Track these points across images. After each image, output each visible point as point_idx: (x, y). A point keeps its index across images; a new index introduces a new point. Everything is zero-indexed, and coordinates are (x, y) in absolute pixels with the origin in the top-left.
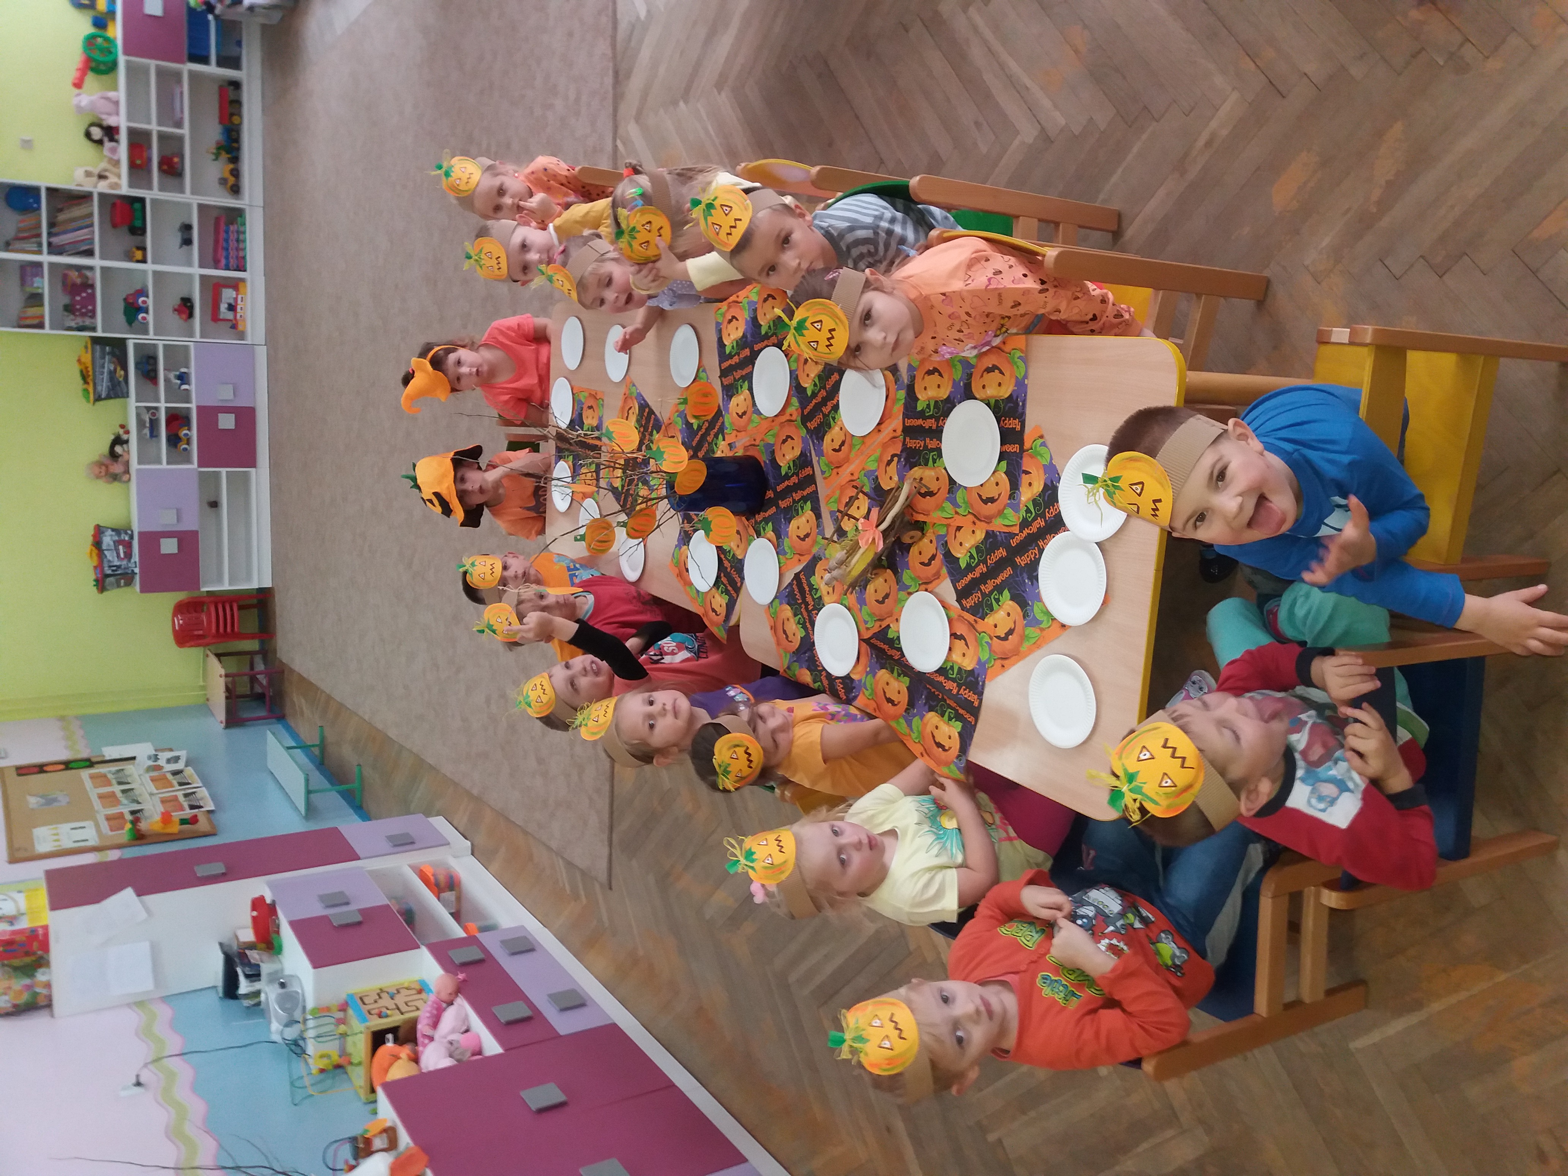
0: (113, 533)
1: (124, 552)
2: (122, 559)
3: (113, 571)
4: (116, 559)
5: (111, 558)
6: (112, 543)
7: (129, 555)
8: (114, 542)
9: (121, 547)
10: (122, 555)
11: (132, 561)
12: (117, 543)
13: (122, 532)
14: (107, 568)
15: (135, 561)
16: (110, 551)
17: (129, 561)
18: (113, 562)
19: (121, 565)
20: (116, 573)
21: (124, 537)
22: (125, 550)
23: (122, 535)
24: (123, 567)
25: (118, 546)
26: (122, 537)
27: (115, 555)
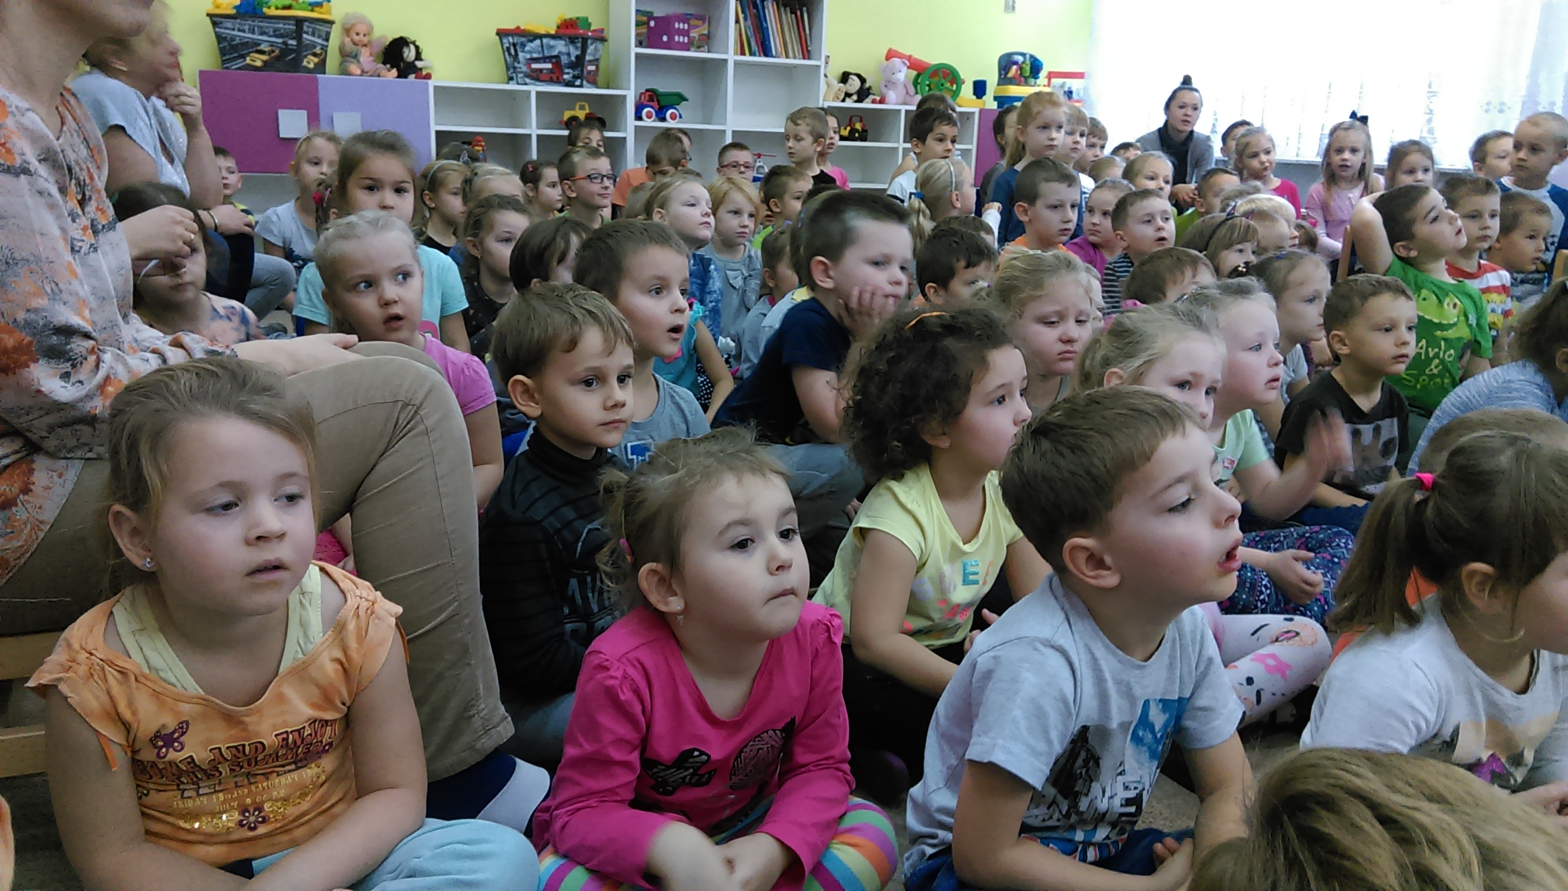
0: (573, 58)
1: (541, 70)
3: (508, 49)
4: (528, 56)
5: (527, 48)
6: (555, 53)
7: (536, 76)
8: (557, 57)
9: (549, 66)
10: (534, 66)
11: (528, 80)
12: (555, 59)
13: (576, 73)
14: (511, 40)
15: (526, 84)
16: (540, 49)
17: (527, 76)
18: (523, 51)
19: (519, 63)
20: (506, 54)
21: (568, 73)
22: (545, 72)
23: (570, 71)
24: (516, 65)
25: (550, 62)
26: (567, 71)
27: (535, 55)
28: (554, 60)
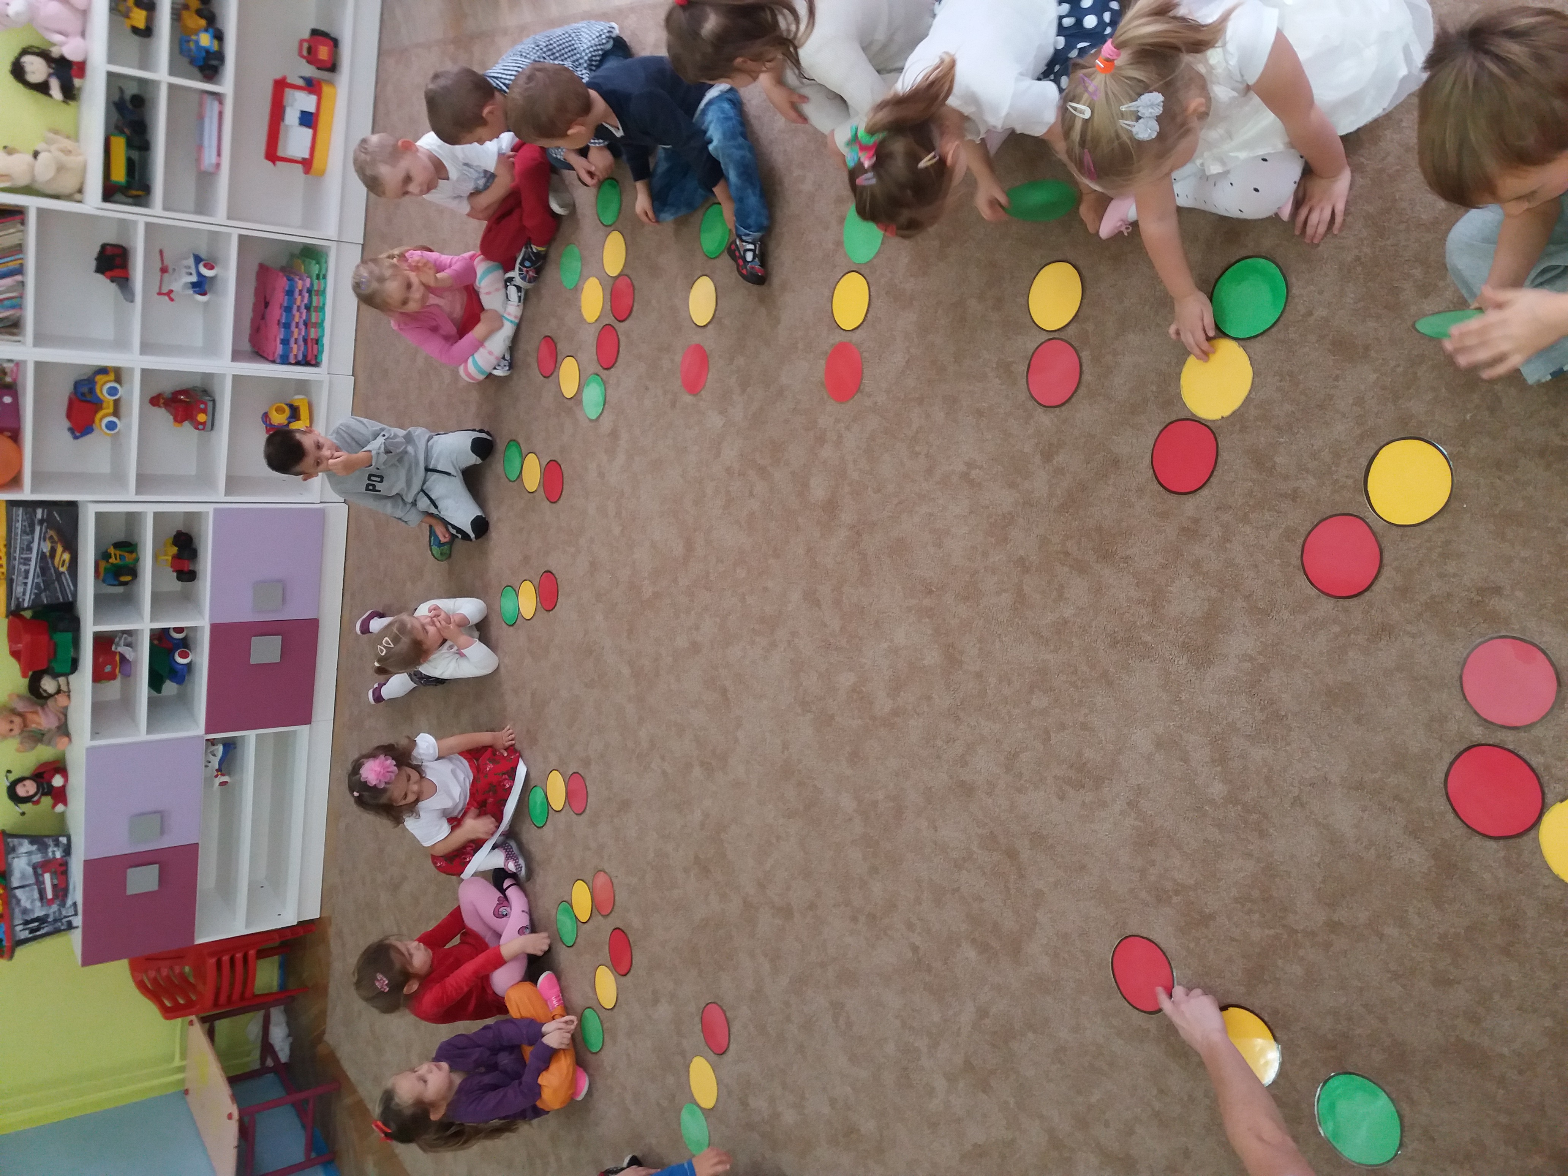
0: (34, 848)
1: (54, 887)
2: (50, 902)
3: (32, 931)
4: (38, 904)
5: (29, 906)
6: (30, 870)
7: (62, 891)
8: (35, 867)
9: (47, 877)
10: (50, 895)
11: (69, 902)
13: (50, 842)
14: (21, 927)
15: (75, 904)
16: (27, 889)
17: (63, 904)
18: (32, 911)
19: (47, 916)
20: (38, 933)
21: (53, 852)
22: (56, 882)
23: (50, 850)
24: (50, 919)
25: (42, 875)
26: (50, 854)
27: (36, 895)
28: (40, 871)
